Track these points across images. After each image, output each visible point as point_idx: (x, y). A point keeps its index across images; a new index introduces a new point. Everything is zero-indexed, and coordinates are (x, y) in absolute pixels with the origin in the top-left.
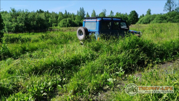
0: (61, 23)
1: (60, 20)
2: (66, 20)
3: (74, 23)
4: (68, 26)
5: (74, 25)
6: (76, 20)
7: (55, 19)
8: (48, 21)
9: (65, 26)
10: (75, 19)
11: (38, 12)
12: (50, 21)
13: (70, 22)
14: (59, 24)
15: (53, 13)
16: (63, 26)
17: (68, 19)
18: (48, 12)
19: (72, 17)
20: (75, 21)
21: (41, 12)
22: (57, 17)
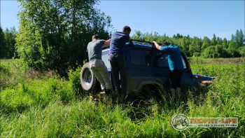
0: (205, 52)
1: (205, 47)
2: (214, 48)
3: (225, 52)
4: (216, 56)
5: (226, 55)
6: (229, 48)
7: (198, 46)
8: (188, 49)
9: (212, 57)
10: (227, 47)
11: (174, 36)
12: (190, 50)
13: (220, 50)
14: (202, 54)
15: (195, 38)
16: (208, 57)
17: (216, 47)
18: (188, 37)
19: (224, 43)
20: (229, 50)
21: (179, 36)
22: (201, 44)
